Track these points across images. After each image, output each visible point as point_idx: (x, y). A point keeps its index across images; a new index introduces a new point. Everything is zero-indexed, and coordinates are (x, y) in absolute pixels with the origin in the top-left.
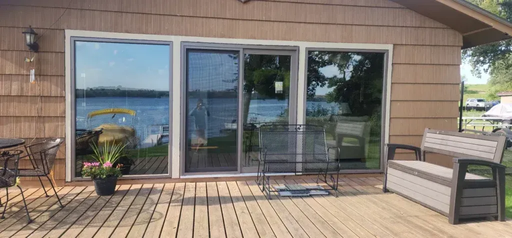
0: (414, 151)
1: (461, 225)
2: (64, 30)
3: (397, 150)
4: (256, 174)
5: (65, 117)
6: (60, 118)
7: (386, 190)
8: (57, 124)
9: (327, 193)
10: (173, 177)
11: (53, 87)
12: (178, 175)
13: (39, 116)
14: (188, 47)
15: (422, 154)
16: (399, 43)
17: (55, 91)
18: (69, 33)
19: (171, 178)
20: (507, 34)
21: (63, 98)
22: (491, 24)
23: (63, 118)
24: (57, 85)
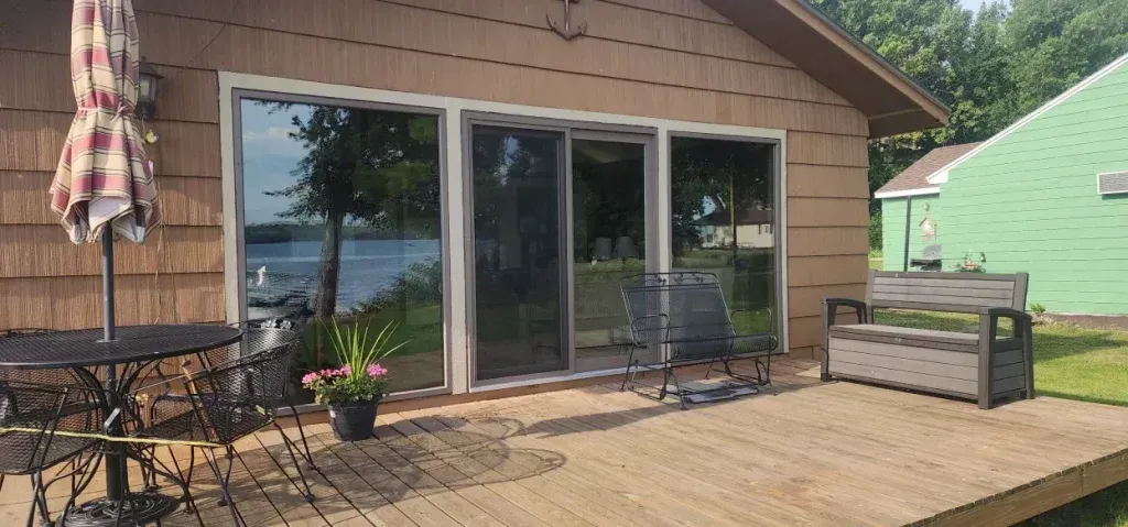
0: (855, 309)
1: (998, 409)
2: (216, 71)
3: (840, 309)
4: (623, 370)
5: (223, 273)
6: (209, 275)
7: (827, 377)
8: (203, 289)
9: (755, 391)
10: (455, 392)
11: (194, 204)
12: (464, 387)
13: (162, 274)
14: (476, 122)
15: (869, 311)
16: (793, 128)
17: (197, 213)
18: (229, 80)
19: (450, 394)
20: (938, 120)
21: (217, 229)
22: (921, 103)
23: (218, 274)
24: (202, 200)
